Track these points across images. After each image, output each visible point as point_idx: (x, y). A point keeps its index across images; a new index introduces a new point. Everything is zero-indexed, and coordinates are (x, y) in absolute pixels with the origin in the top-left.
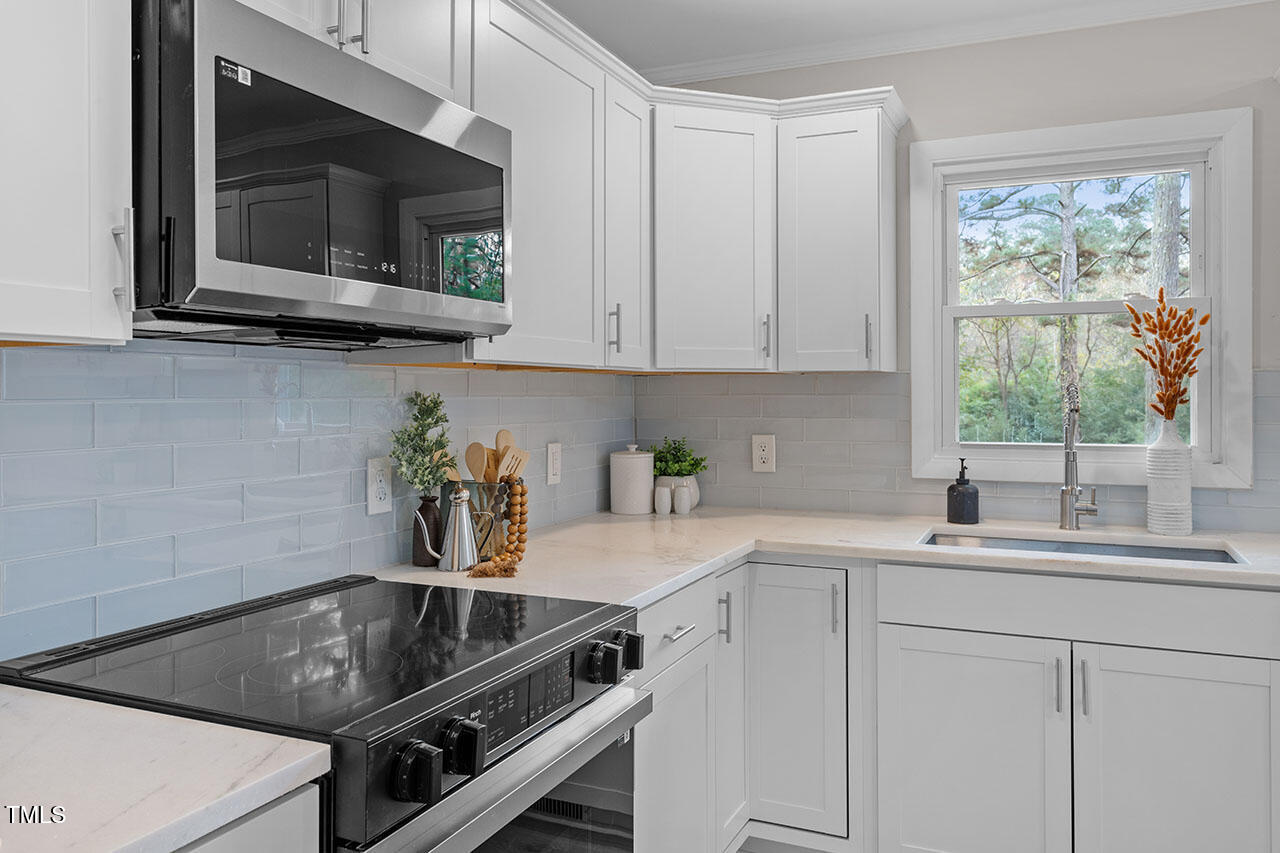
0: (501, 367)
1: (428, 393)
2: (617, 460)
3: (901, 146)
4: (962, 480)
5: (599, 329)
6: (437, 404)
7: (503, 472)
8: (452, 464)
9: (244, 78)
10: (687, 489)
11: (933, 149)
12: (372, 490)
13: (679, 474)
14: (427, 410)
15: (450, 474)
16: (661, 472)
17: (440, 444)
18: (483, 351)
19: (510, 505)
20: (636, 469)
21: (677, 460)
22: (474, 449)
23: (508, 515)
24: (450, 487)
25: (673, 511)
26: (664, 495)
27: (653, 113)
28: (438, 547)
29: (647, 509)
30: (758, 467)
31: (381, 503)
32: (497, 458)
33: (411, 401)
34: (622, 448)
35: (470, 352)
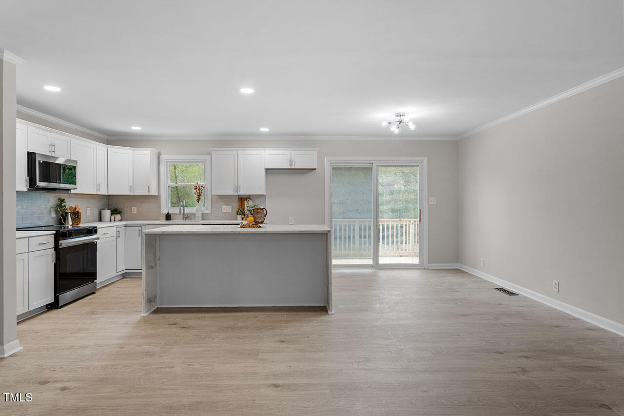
0: (76, 194)
1: (62, 198)
2: (103, 212)
3: (159, 156)
4: (168, 213)
5: (95, 187)
6: (64, 200)
7: (76, 210)
8: (67, 209)
9: (41, 162)
10: (118, 217)
11: (164, 157)
12: (52, 213)
13: (116, 214)
14: (62, 201)
15: (66, 211)
16: (112, 214)
17: (65, 206)
18: (73, 191)
19: (78, 216)
20: (107, 213)
21: (116, 211)
22: (71, 208)
23: (78, 217)
24: (68, 213)
25: (115, 221)
26: (113, 217)
27: (108, 150)
28: (64, 222)
29: (109, 220)
30: (133, 213)
31: (53, 215)
32: (75, 209)
33: (59, 199)
34: (104, 209)
35: (70, 192)
